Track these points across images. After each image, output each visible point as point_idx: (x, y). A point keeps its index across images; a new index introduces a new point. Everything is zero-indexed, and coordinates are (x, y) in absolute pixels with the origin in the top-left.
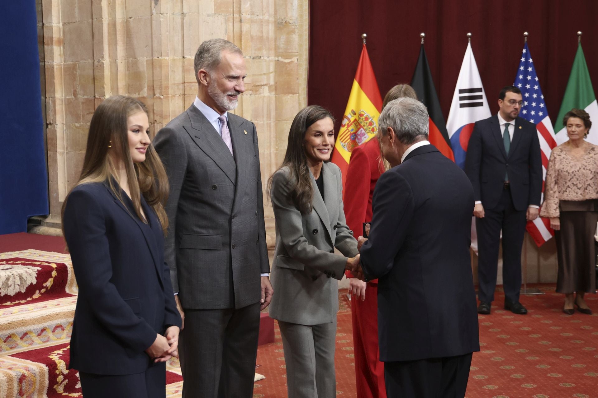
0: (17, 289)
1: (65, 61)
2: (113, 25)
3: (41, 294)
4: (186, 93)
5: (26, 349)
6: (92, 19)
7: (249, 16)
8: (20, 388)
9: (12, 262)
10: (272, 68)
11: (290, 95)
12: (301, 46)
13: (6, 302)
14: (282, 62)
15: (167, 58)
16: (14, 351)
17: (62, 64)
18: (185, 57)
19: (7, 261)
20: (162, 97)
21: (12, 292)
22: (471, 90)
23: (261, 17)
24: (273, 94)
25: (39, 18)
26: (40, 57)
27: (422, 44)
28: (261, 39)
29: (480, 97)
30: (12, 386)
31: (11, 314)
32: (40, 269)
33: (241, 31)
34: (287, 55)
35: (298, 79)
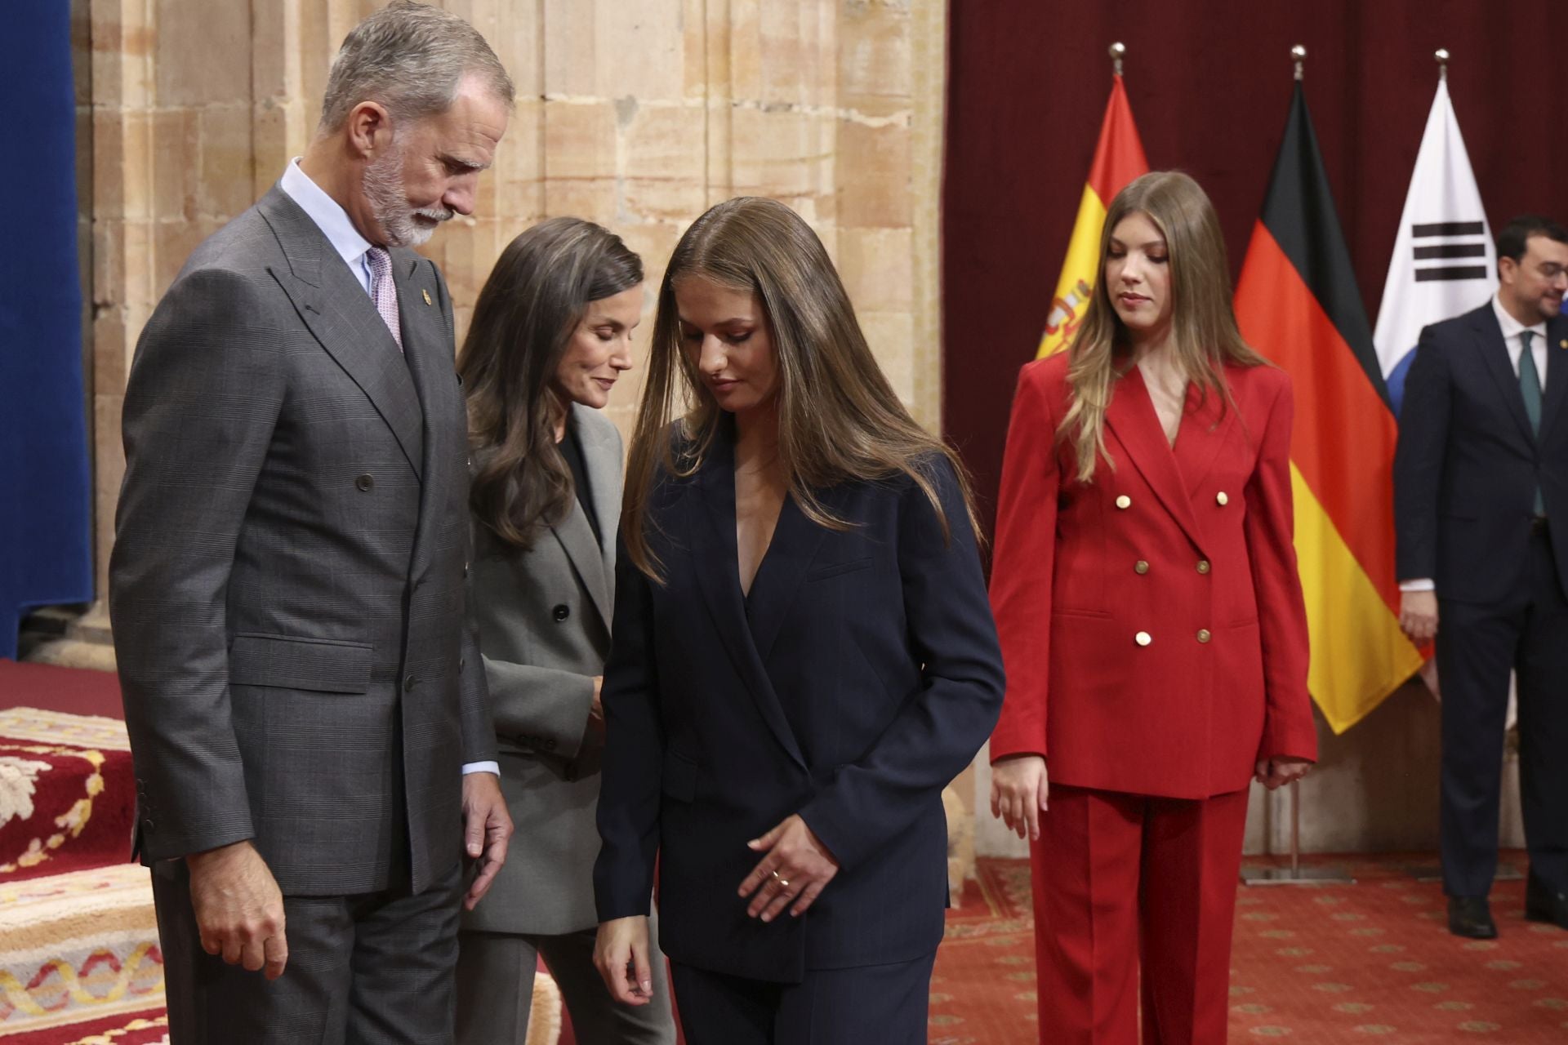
1: (158, 103)
3: (48, 851)
10: (827, 144)
12: (920, 77)
14: (860, 125)
17: (150, 111)
18: (548, 96)
24: (831, 223)
26: (77, 89)
28: (792, 48)
32: (46, 768)
33: (728, 22)
34: (877, 104)
35: (910, 180)
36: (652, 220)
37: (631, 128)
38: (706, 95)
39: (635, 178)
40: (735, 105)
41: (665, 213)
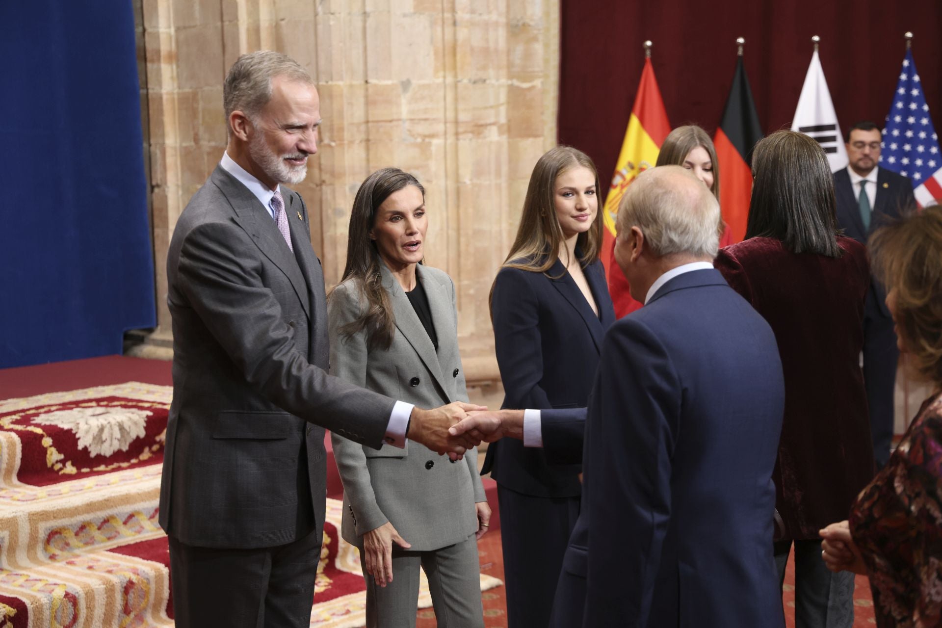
0: (116, 446)
1: (179, 87)
2: (255, 31)
3: (153, 452)
4: (371, 137)
5: (131, 541)
6: (222, 21)
7: (467, 16)
8: (125, 602)
9: (105, 403)
10: (503, 98)
11: (531, 140)
12: (546, 61)
13: (98, 465)
14: (518, 88)
15: (341, 83)
16: (114, 543)
17: (176, 91)
18: (370, 81)
19: (98, 401)
20: (333, 144)
21: (107, 450)
22: (819, 128)
23: (485, 17)
24: (504, 138)
25: (137, 20)
26: (140, 81)
27: (740, 57)
28: (486, 51)
29: (833, 139)
30: (114, 599)
31: (108, 484)
32: (150, 413)
33: (455, 41)
34: (526, 76)
35: (542, 113)
36: (419, 140)
37: (409, 94)
38: (445, 77)
39: (412, 120)
40: (459, 81)
41: (425, 136)
